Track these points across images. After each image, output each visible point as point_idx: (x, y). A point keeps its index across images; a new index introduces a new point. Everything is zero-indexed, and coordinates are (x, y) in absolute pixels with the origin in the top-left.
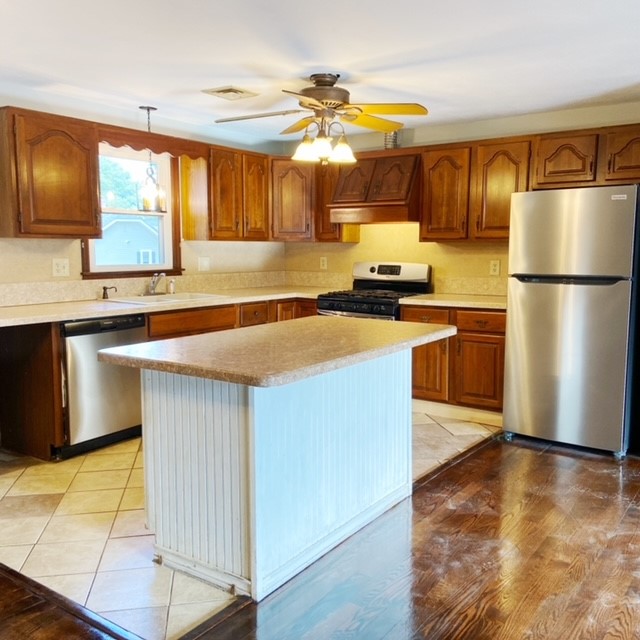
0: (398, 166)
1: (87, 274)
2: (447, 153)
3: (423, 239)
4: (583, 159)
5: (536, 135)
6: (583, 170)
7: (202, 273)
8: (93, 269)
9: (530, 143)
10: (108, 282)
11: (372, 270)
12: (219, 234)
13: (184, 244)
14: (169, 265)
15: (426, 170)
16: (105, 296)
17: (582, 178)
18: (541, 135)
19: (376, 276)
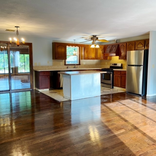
0: (115, 46)
1: (65, 65)
2: (122, 44)
3: (119, 59)
4: (143, 45)
5: (136, 41)
6: (143, 47)
7: (84, 65)
8: (66, 64)
9: (135, 42)
10: (68, 66)
11: (113, 64)
12: (86, 59)
13: (81, 60)
14: (78, 64)
15: (120, 47)
16: (67, 68)
17: (142, 48)
18: (137, 41)
19: (113, 66)
